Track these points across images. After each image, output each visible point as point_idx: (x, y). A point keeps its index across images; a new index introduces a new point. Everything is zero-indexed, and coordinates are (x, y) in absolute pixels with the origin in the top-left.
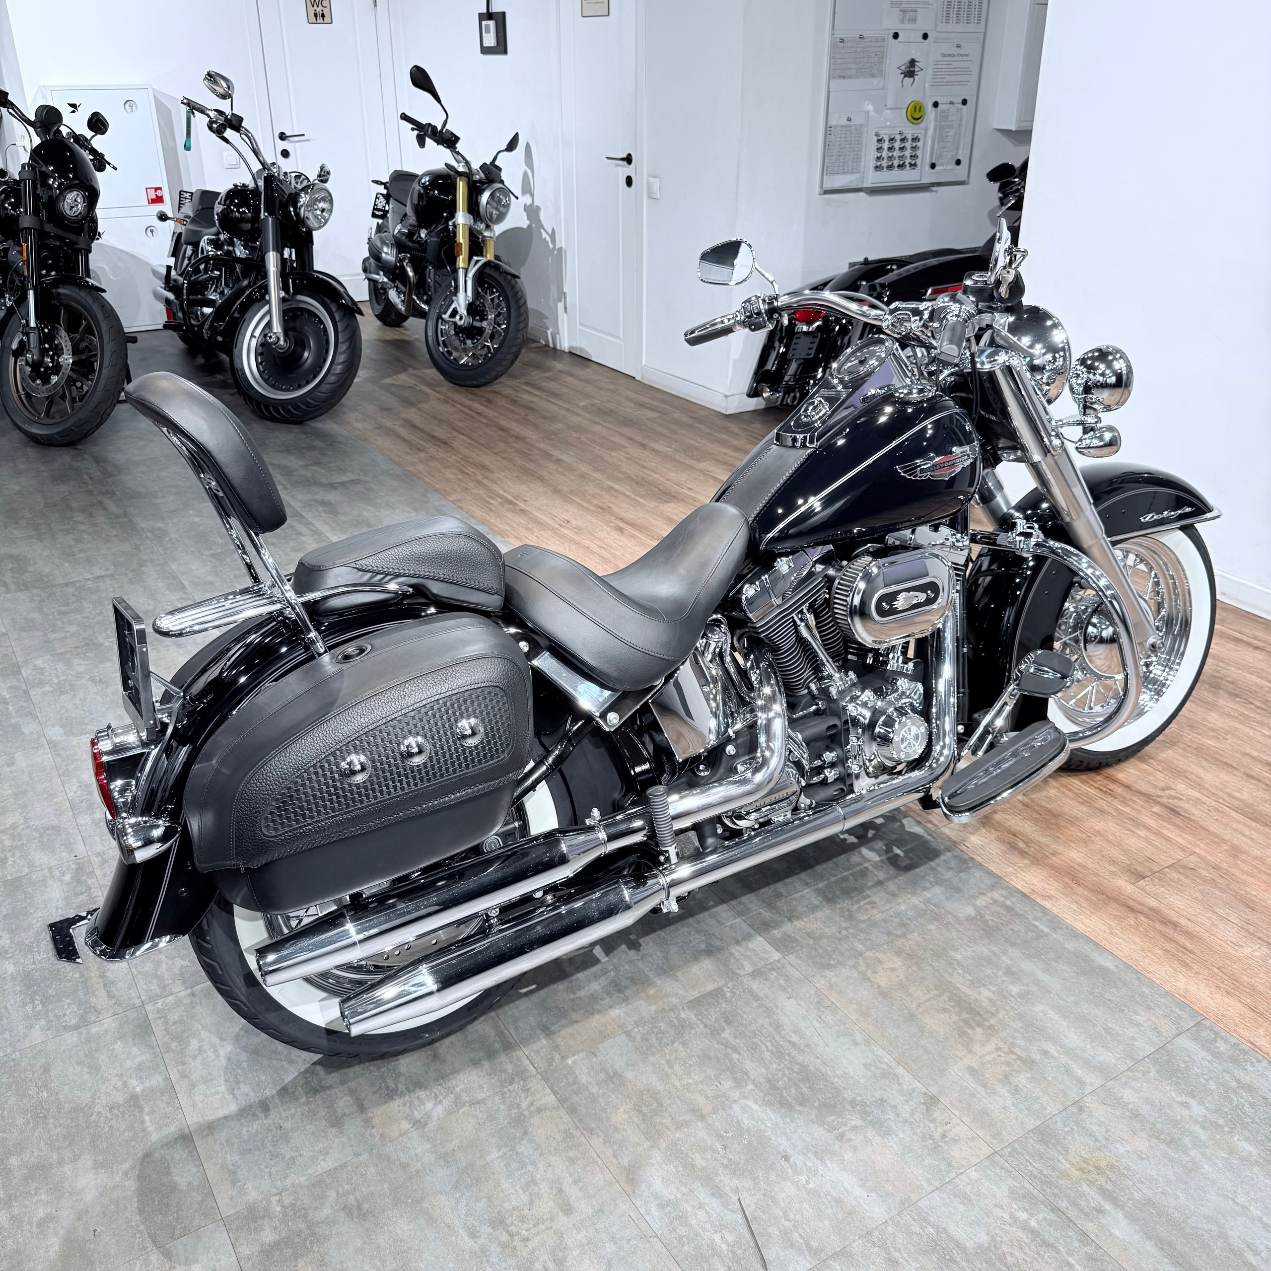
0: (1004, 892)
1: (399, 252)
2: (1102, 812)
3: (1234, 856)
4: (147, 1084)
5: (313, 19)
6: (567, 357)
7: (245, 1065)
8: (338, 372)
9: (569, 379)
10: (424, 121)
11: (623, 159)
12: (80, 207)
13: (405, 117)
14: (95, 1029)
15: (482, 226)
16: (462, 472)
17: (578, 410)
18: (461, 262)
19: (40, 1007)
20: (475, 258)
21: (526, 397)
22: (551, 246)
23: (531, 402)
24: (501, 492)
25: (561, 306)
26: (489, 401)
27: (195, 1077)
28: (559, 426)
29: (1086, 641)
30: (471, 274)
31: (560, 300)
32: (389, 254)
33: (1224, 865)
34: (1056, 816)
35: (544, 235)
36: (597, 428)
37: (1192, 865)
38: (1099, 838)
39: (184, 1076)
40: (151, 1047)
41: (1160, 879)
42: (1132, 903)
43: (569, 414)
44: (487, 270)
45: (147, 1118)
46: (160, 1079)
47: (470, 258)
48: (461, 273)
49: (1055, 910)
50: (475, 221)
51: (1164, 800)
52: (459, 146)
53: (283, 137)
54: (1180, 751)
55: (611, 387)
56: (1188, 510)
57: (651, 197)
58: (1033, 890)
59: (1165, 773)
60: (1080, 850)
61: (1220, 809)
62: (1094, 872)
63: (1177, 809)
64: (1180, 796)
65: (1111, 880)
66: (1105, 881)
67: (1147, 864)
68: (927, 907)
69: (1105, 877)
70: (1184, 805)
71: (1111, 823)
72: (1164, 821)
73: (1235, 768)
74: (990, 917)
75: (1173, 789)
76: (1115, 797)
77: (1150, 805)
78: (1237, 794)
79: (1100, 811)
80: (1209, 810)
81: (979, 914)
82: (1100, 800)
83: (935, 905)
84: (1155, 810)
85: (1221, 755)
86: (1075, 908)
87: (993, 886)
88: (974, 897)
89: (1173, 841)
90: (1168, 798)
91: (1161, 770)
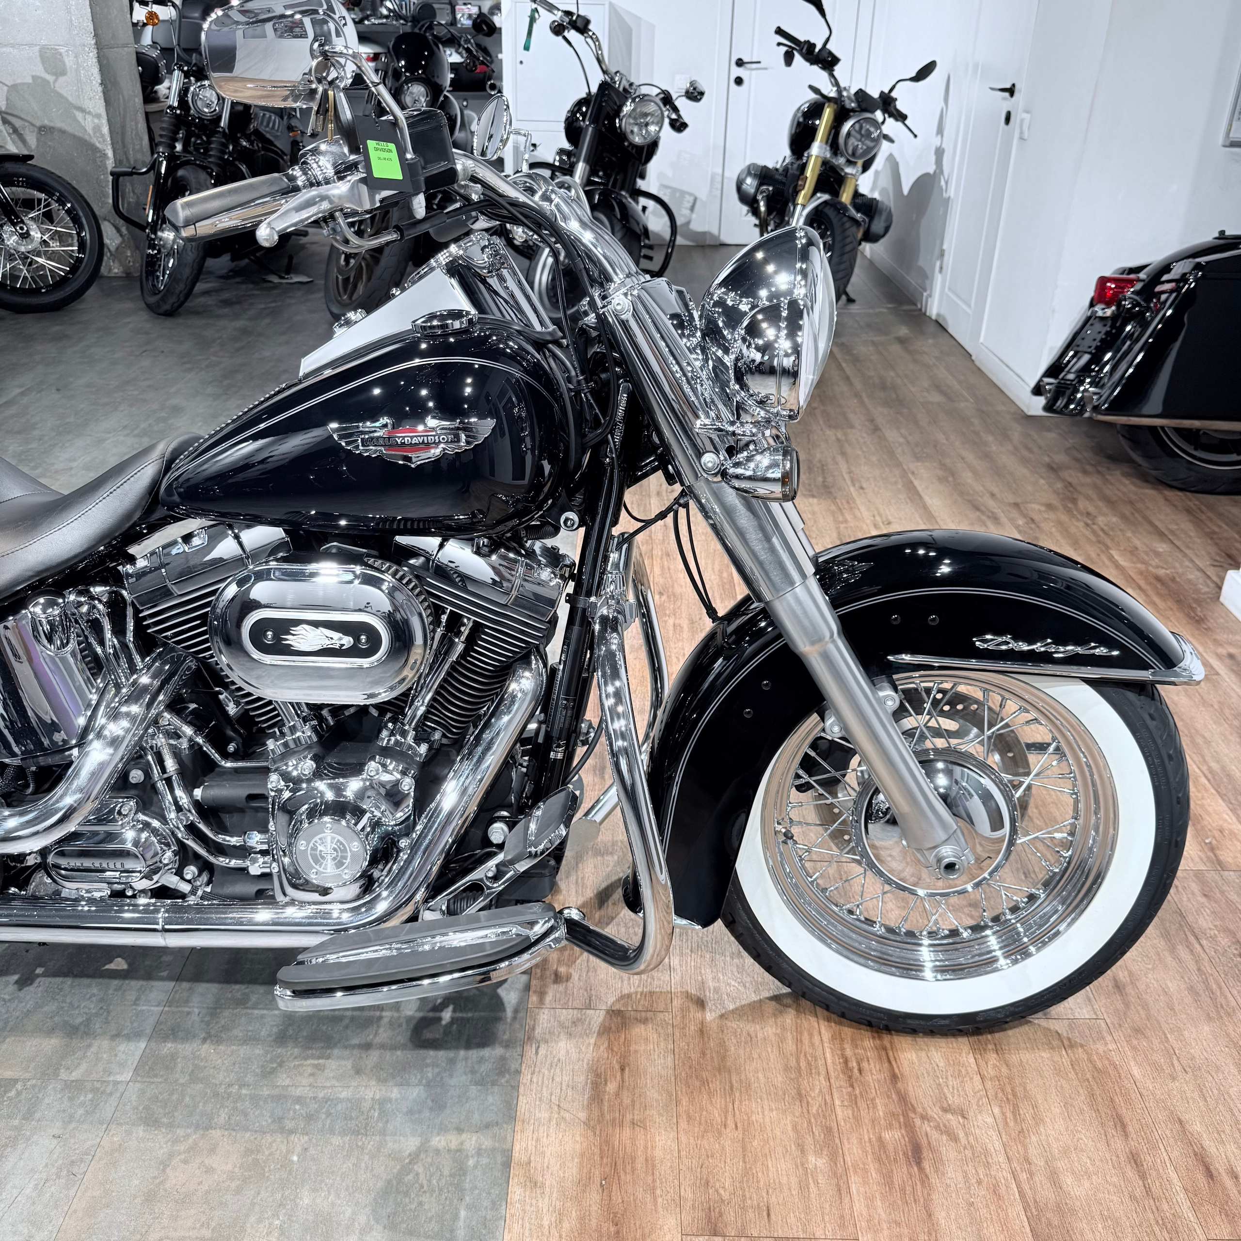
0: (487, 1144)
1: (761, 184)
2: (800, 1096)
6: (929, 326)
9: (894, 347)
10: (802, 38)
11: (1003, 90)
13: (779, 31)
15: (843, 161)
20: (819, 194)
25: (938, 265)
29: (868, 817)
30: (809, 209)
31: (938, 258)
34: (723, 1068)
35: (943, 183)
36: (852, 402)
38: (739, 1134)
47: (814, 194)
49: (513, 1209)
50: (833, 153)
51: (925, 1128)
52: (838, 70)
53: (740, 63)
55: (932, 361)
56: (1101, 651)
57: (1021, 138)
58: (530, 1163)
59: (989, 1084)
60: (683, 1138)
61: (1003, 1190)
62: (654, 1181)
63: (926, 1153)
64: (961, 1135)
65: (660, 1210)
66: (650, 1206)
67: (751, 1215)
68: (370, 1110)
69: (660, 1200)
70: (948, 1151)
71: (788, 1122)
72: (879, 1160)
73: (1126, 1135)
74: (421, 1170)
75: (964, 1117)
76: (852, 1086)
77: (891, 1125)
78: (1068, 1180)
79: (799, 1094)
80: (979, 1182)
81: (415, 1157)
82: (822, 1078)
83: (383, 1113)
84: (887, 1136)
85: (1128, 1101)
86: (546, 1223)
87: (487, 1126)
88: (443, 1129)
89: (846, 1200)
90: (937, 1128)
91: (988, 1076)
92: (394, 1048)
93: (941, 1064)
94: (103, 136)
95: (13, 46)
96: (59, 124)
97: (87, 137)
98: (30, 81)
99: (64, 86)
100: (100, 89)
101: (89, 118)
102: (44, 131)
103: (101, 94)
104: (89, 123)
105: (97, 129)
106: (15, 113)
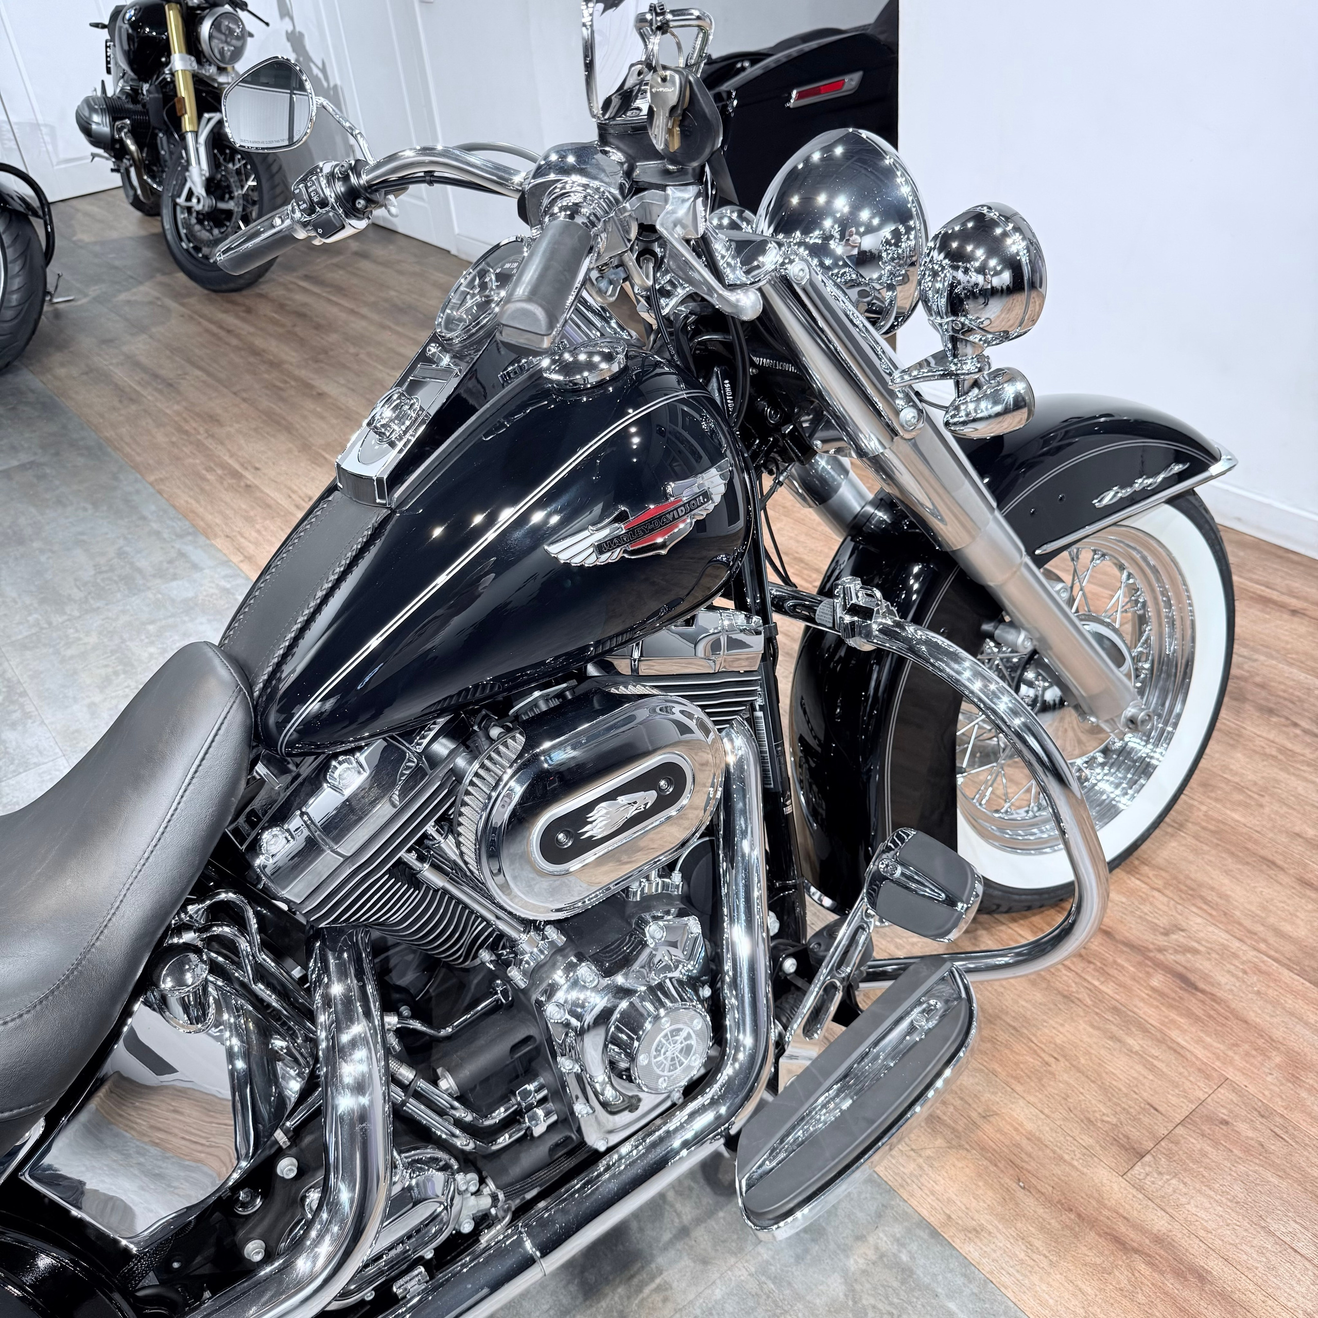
0: (898, 1230)
1: (114, 119)
2: (1068, 998)
3: (1295, 1080)
8: (14, 303)
9: (365, 265)
15: (212, 70)
16: (180, 430)
17: (364, 311)
18: (188, 123)
20: (207, 115)
21: (300, 297)
22: (325, 84)
23: (305, 304)
24: (227, 458)
26: (249, 311)
28: (334, 337)
30: (202, 139)
32: (101, 124)
33: (1278, 1106)
35: (315, 70)
36: (386, 336)
37: (1223, 1113)
38: (1063, 1063)
41: (1169, 1156)
42: (1122, 1229)
43: (352, 318)
48: (190, 138)
49: (987, 1266)
50: (199, 62)
51: (1170, 958)
54: (1190, 840)
55: (417, 268)
58: (949, 1217)
59: (1167, 892)
60: (1032, 1099)
61: (1264, 968)
62: (1054, 1152)
63: (1192, 977)
64: (1196, 945)
65: (1085, 1170)
66: (1074, 1174)
67: (1146, 1120)
68: (762, 1289)
69: (1075, 1163)
70: (1203, 964)
71: (1082, 1025)
72: (1170, 1006)
73: (1281, 869)
74: (872, 1301)
75: (1183, 930)
76: (1090, 962)
77: (1148, 973)
78: (1287, 928)
79: (1065, 997)
80: (1245, 972)
81: (852, 1293)
82: (1064, 972)
83: (775, 1279)
84: (1155, 983)
85: (1256, 842)
86: (1022, 1255)
87: (879, 1216)
88: (846, 1250)
89: (1188, 1055)
90: (1176, 952)
91: (1160, 887)
92: (710, 1214)
93: (1124, 900)
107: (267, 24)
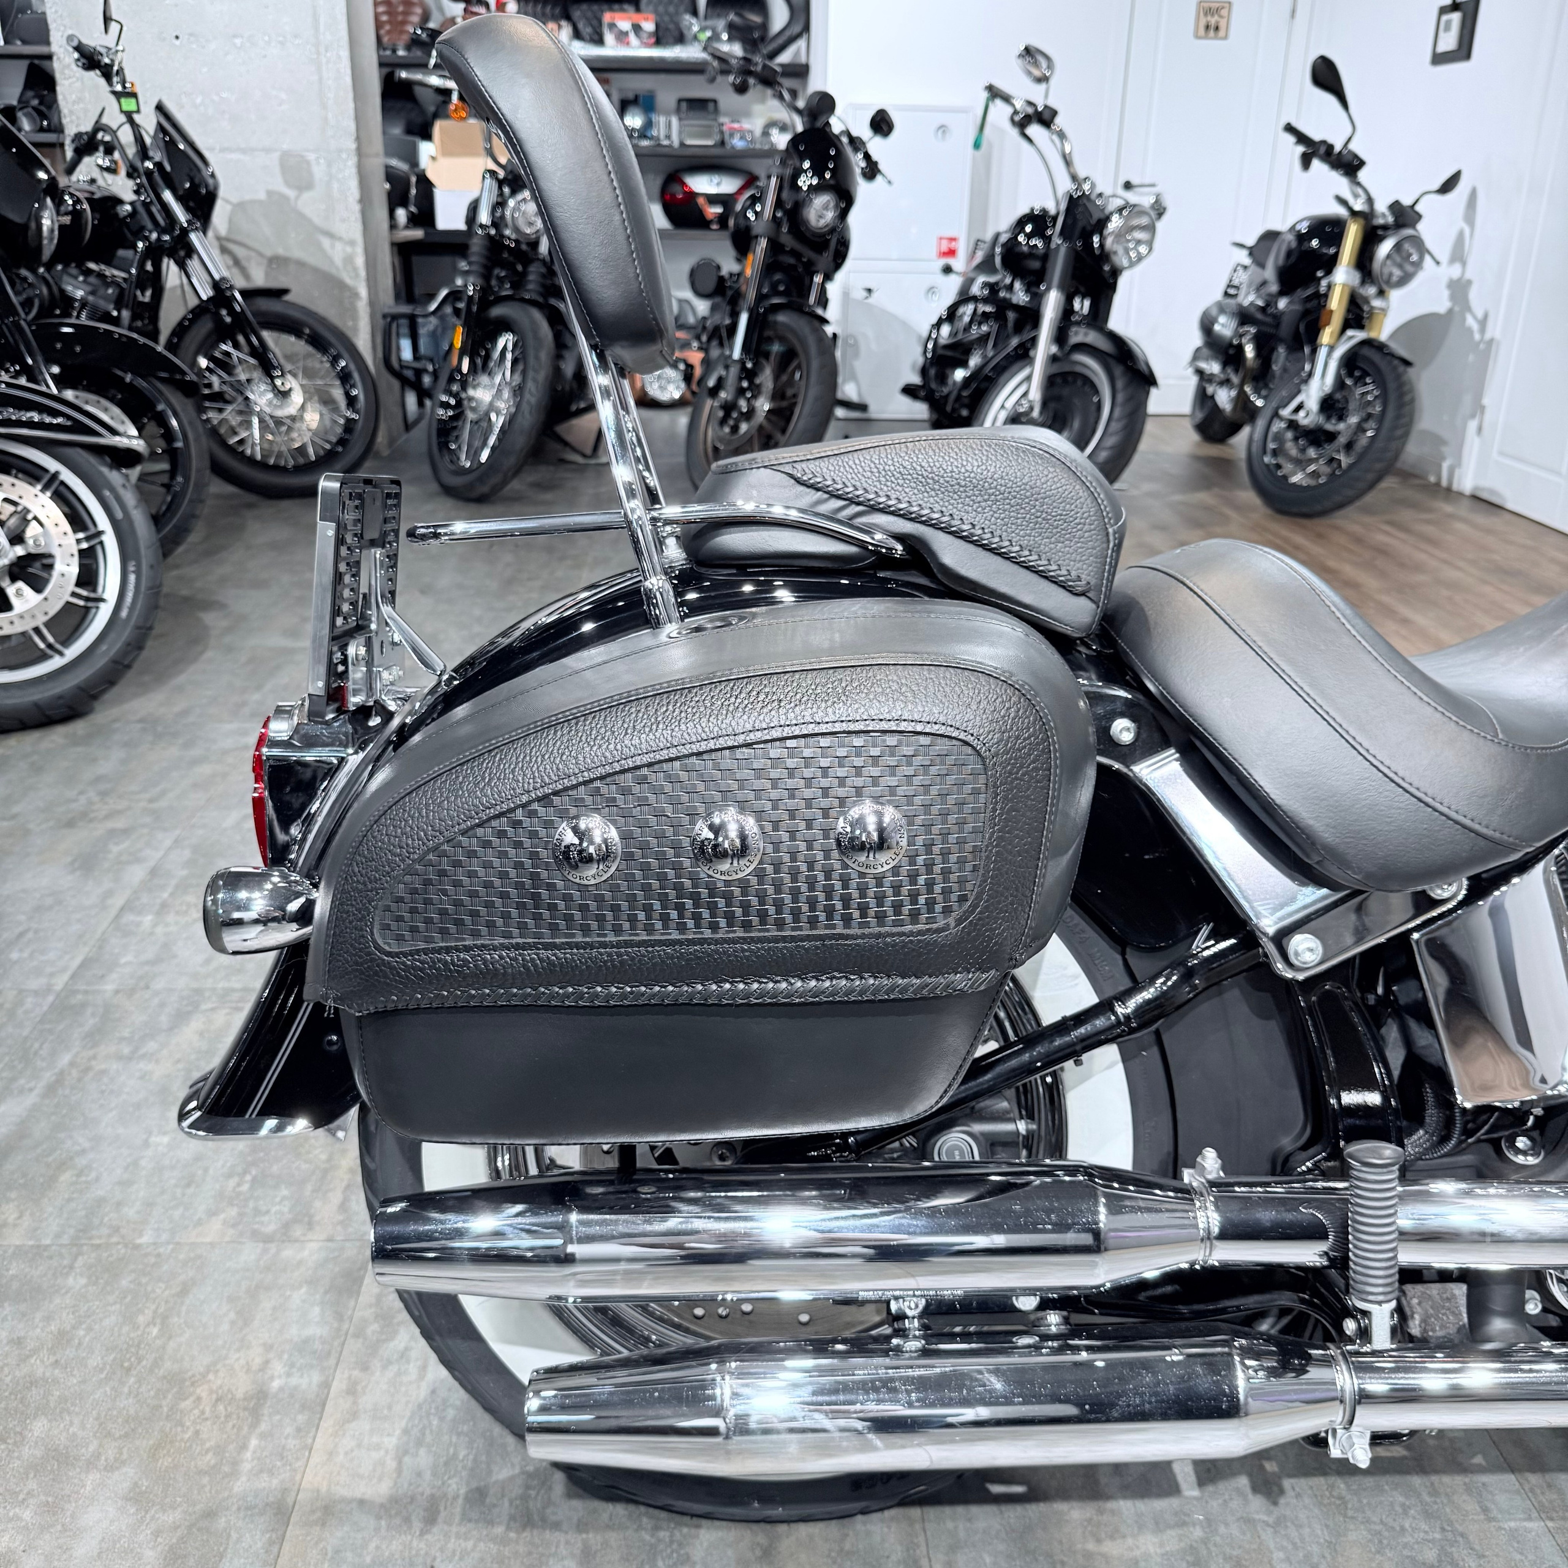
1: (1241, 325)
4: (294, 1381)
5: (1202, 31)
6: (1466, 503)
7: (451, 1413)
9: (1458, 525)
10: (1316, 136)
12: (830, 215)
13: (1290, 129)
14: (289, 1253)
15: (1372, 291)
17: (1461, 564)
18: (1326, 336)
19: (245, 1187)
20: (1350, 332)
21: (1381, 538)
22: (1477, 337)
23: (1388, 545)
25: (1473, 425)
26: (1320, 537)
27: (366, 1401)
28: (1420, 578)
30: (1339, 353)
31: (1473, 416)
32: (1225, 327)
35: (1470, 321)
36: (1488, 589)
39: (352, 1391)
40: (340, 1317)
43: (1445, 567)
44: (1366, 351)
45: (254, 1442)
46: (316, 1378)
47: (1343, 331)
48: (1322, 353)
50: (1363, 282)
52: (1362, 175)
53: (1128, 186)
94: (355, 269)
95: (243, 151)
96: (297, 253)
97: (334, 271)
98: (262, 196)
99: (309, 204)
100: (357, 208)
101: (339, 246)
102: (276, 262)
103: (358, 216)
104: (337, 253)
105: (349, 260)
106: (239, 238)
107: (1438, 263)
